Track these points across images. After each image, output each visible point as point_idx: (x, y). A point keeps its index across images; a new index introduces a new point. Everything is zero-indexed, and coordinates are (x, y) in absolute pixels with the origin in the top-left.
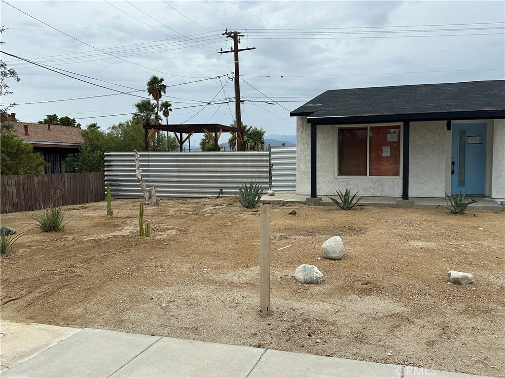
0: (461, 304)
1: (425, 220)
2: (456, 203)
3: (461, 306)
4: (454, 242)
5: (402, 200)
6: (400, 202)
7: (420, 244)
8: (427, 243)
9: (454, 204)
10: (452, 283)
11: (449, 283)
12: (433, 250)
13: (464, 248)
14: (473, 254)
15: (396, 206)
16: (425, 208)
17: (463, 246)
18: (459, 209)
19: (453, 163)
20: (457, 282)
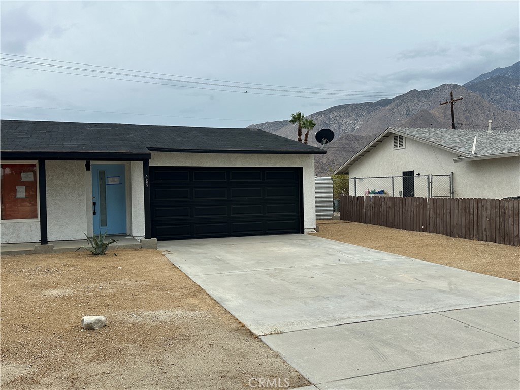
0: (92, 351)
1: (64, 265)
2: (96, 244)
3: (92, 352)
4: (92, 285)
5: (40, 245)
6: (38, 248)
7: (55, 292)
8: (64, 290)
9: (94, 246)
10: (86, 329)
11: (82, 330)
12: (68, 298)
13: (101, 289)
14: (110, 295)
15: (34, 253)
16: (66, 251)
17: (101, 288)
18: (99, 249)
19: (94, 204)
20: (90, 327)
